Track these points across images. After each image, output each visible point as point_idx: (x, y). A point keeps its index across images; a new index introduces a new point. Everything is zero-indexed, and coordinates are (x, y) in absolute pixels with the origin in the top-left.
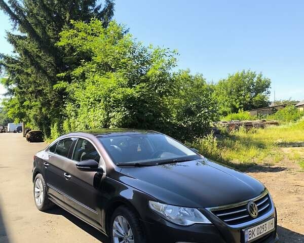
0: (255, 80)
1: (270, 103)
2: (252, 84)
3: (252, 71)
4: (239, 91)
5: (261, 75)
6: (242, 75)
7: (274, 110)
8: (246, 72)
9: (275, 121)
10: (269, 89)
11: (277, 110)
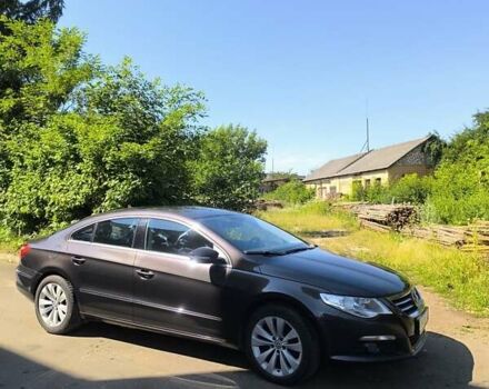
0: (246, 140)
1: (265, 175)
2: (242, 146)
3: (243, 126)
4: (224, 155)
5: (255, 134)
6: (228, 131)
7: (273, 186)
8: (234, 127)
9: (277, 202)
10: (265, 156)
11: (276, 186)
